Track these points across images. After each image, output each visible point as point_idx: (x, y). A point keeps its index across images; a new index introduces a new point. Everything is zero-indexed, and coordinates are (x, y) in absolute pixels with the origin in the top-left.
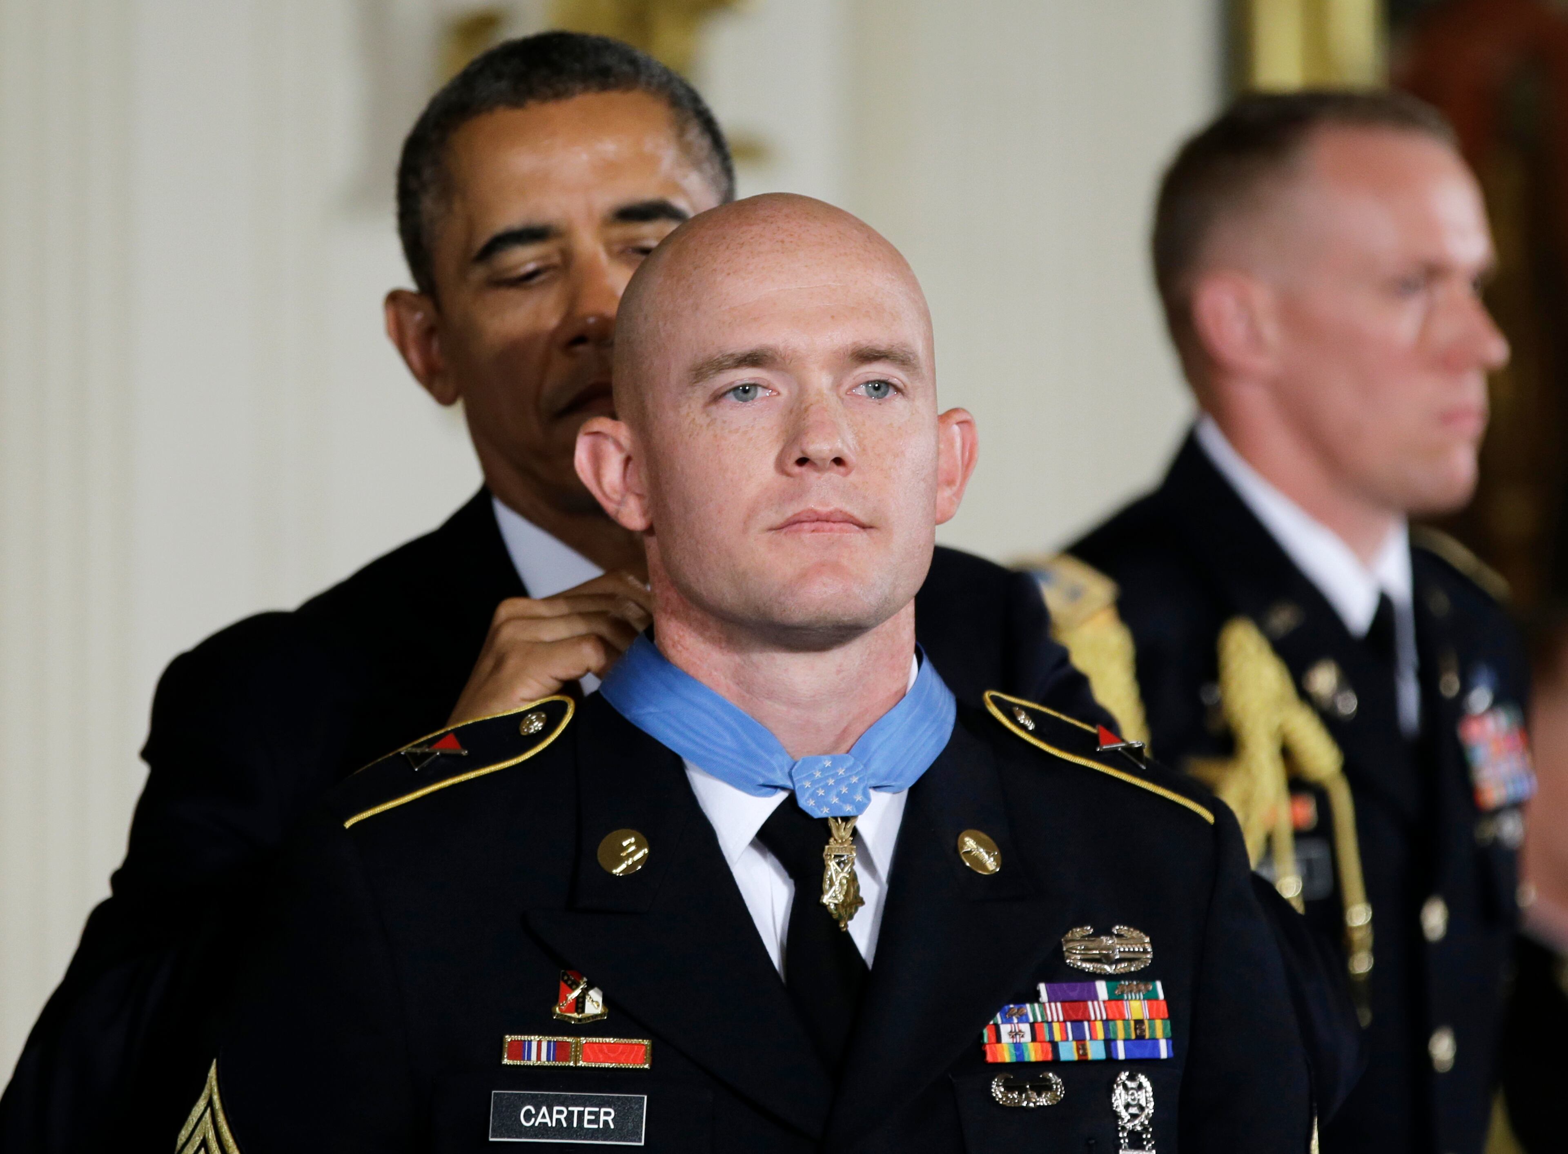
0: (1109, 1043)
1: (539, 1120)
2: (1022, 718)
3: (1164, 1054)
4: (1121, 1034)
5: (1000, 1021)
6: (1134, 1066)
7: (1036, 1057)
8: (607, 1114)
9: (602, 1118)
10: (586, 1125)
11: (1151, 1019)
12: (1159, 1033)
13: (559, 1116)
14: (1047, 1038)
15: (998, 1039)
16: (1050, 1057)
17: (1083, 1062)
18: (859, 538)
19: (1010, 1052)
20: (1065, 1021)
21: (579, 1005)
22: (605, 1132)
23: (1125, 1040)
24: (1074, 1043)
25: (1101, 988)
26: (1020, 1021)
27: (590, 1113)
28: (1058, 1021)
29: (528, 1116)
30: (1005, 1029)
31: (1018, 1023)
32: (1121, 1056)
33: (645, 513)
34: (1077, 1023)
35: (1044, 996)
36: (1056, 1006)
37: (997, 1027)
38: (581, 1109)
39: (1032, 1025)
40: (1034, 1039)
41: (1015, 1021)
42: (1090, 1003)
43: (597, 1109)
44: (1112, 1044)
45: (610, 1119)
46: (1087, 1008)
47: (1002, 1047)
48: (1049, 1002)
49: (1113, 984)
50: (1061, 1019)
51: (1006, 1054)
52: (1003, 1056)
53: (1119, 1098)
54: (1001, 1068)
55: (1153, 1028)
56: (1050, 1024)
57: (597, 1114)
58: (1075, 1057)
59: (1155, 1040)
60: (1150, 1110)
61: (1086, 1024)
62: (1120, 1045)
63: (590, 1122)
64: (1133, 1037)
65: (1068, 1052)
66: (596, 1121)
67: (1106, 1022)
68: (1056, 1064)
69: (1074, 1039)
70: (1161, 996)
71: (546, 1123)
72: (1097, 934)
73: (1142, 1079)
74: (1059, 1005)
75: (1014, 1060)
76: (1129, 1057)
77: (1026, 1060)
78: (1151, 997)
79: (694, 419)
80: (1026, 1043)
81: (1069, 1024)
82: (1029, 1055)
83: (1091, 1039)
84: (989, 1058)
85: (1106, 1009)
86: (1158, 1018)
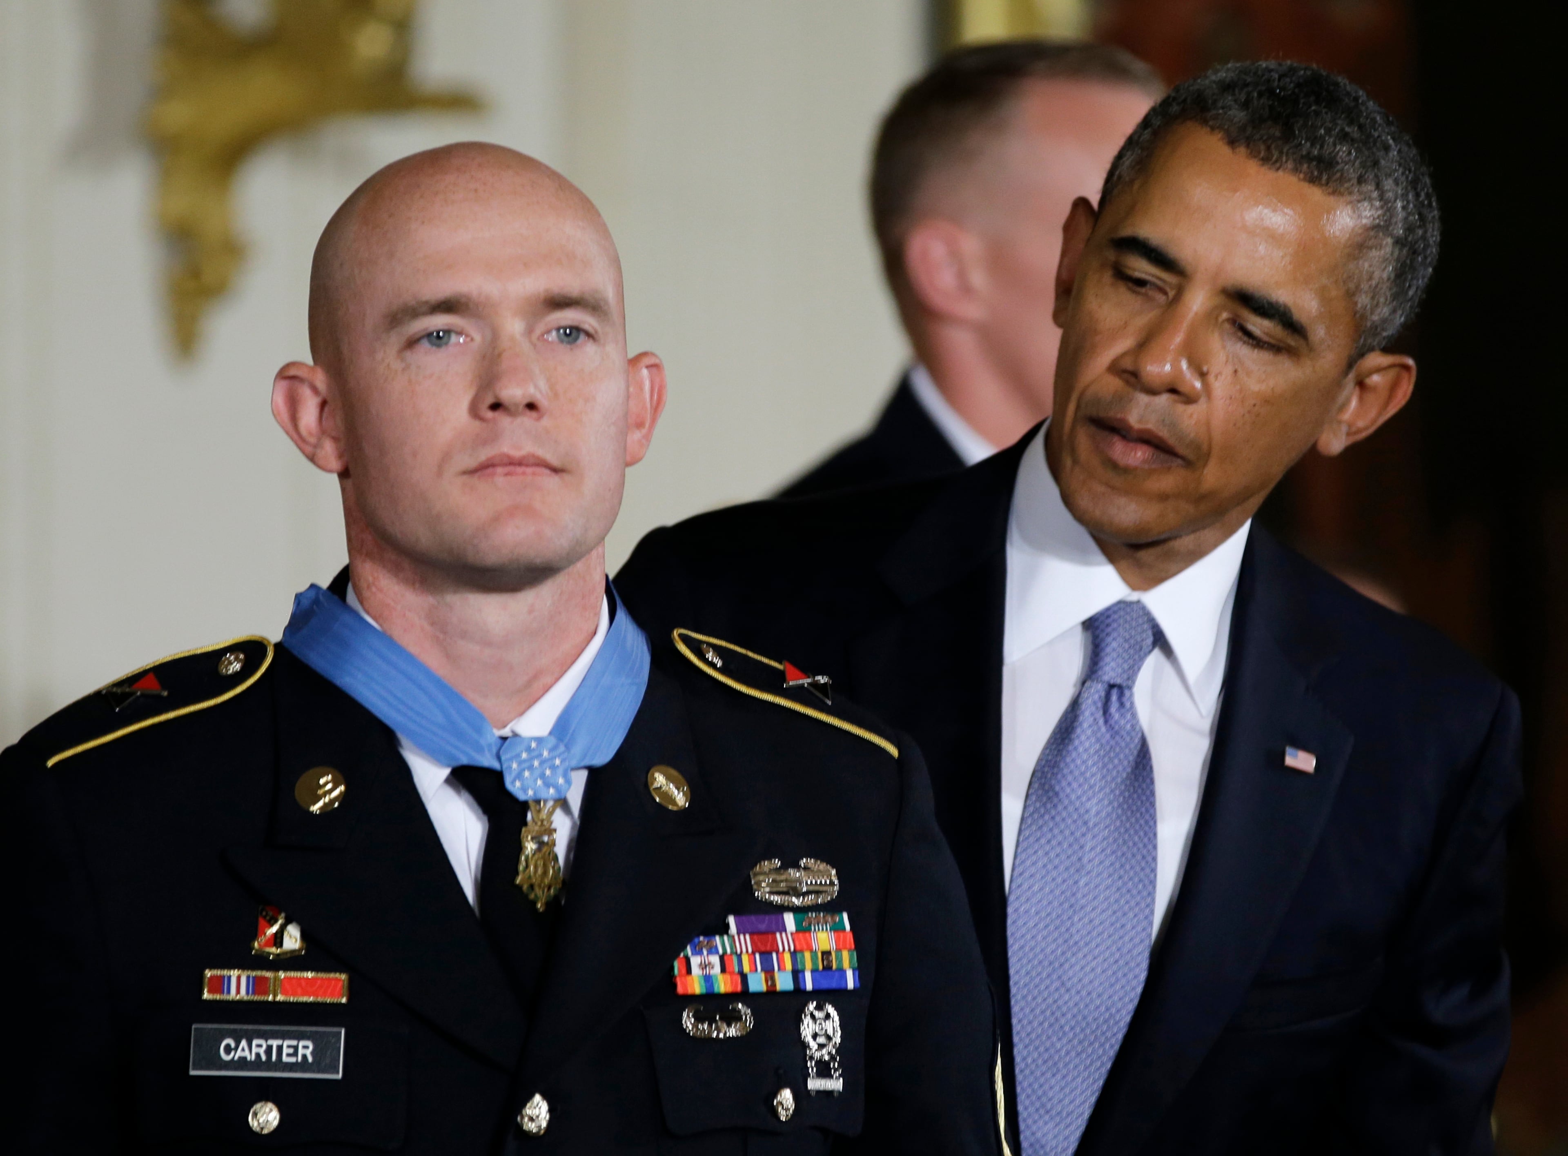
0: (797, 974)
1: (239, 1053)
2: (710, 656)
3: (851, 985)
4: (809, 965)
5: (690, 953)
6: (822, 996)
7: (726, 988)
8: (306, 1047)
9: (301, 1051)
10: (285, 1059)
11: (839, 950)
12: (846, 964)
13: (258, 1050)
14: (736, 970)
15: (689, 971)
16: (739, 988)
17: (771, 993)
18: (551, 482)
19: (700, 983)
20: (753, 953)
21: (278, 940)
22: (303, 1065)
23: (814, 971)
24: (763, 975)
25: (789, 919)
26: (710, 952)
27: (289, 1047)
28: (747, 952)
29: (228, 1049)
30: (695, 961)
31: (707, 955)
32: (809, 986)
33: (340, 456)
34: (766, 955)
35: (733, 929)
36: (745, 938)
37: (688, 961)
38: (279, 1042)
39: (722, 958)
40: (723, 970)
41: (705, 952)
42: (778, 935)
43: (296, 1042)
44: (800, 975)
45: (308, 1052)
46: (775, 939)
47: (693, 980)
48: (738, 934)
49: (800, 916)
50: (750, 950)
51: (697, 987)
52: (693, 988)
53: (807, 1029)
54: (690, 1000)
55: (840, 960)
56: (739, 957)
57: (296, 1048)
58: (763, 988)
59: (842, 972)
60: (837, 1039)
61: (774, 955)
62: (808, 976)
63: (288, 1055)
64: (821, 967)
65: (757, 983)
66: (295, 1054)
67: (794, 954)
68: (745, 995)
69: (762, 969)
70: (848, 927)
71: (245, 1058)
72: (785, 867)
73: (830, 1009)
74: (748, 937)
75: (704, 991)
76: (817, 988)
77: (716, 991)
78: (838, 929)
79: (388, 365)
80: (716, 974)
81: (757, 956)
82: (718, 987)
83: (779, 969)
84: (680, 990)
85: (794, 941)
86: (845, 948)
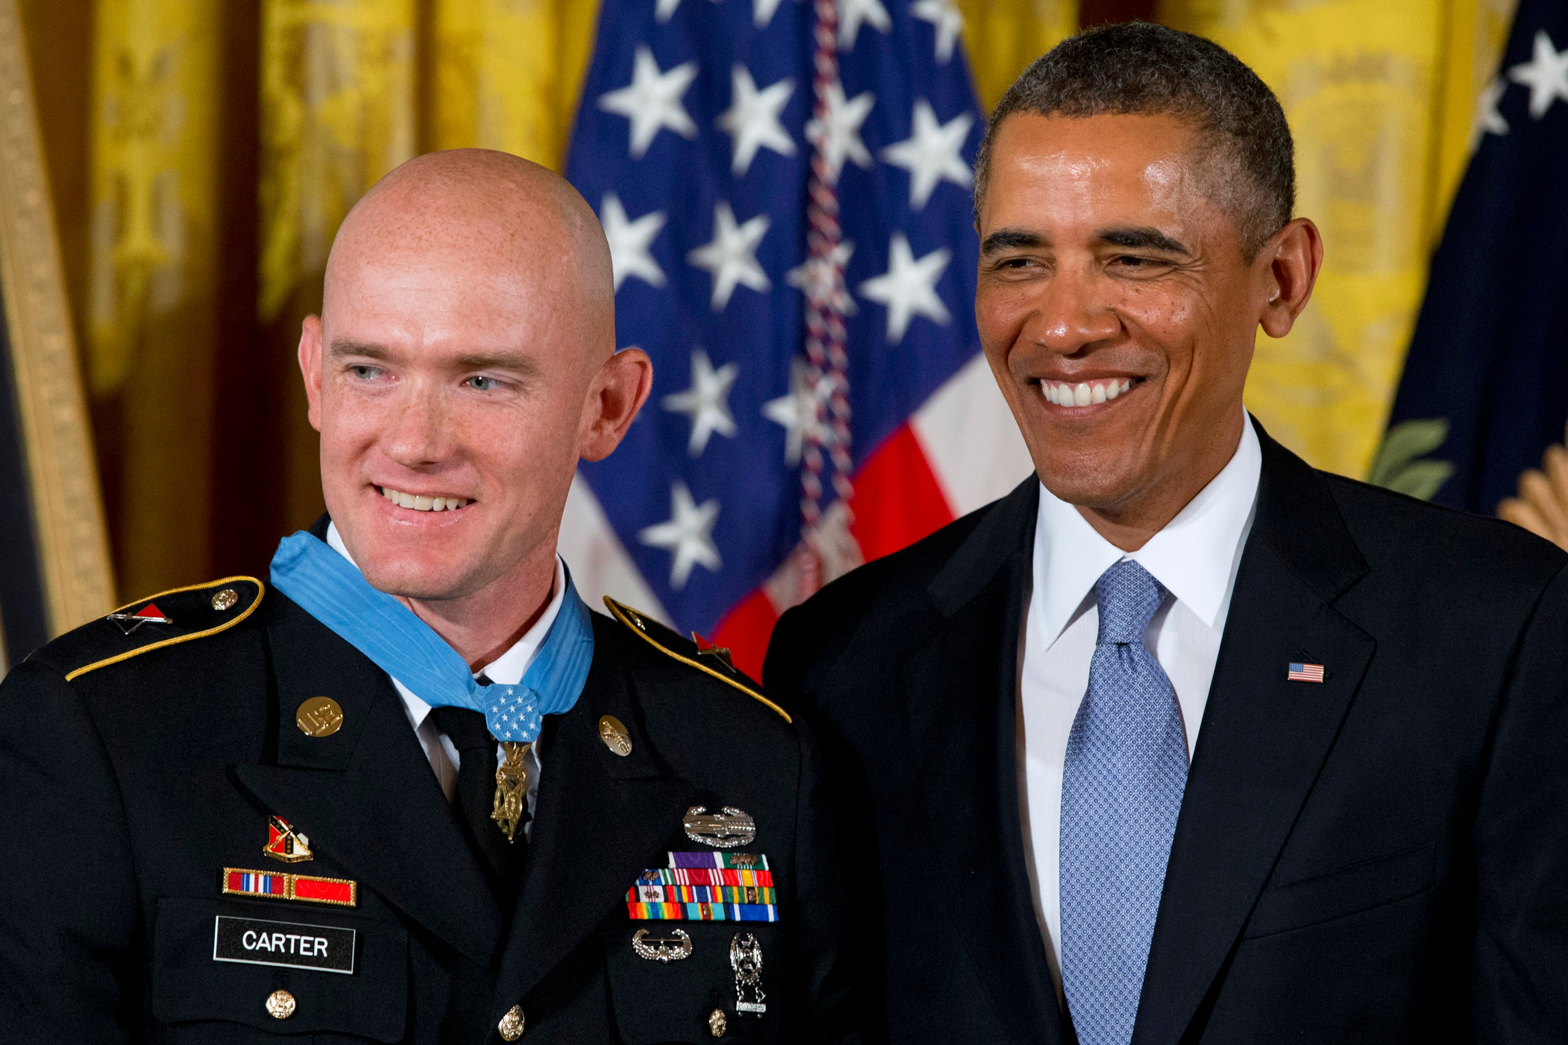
0: (727, 906)
1: (260, 944)
2: (638, 622)
3: (772, 918)
4: (737, 899)
5: (638, 884)
6: (747, 928)
7: (669, 916)
8: (321, 943)
9: (317, 947)
10: (302, 952)
11: (760, 888)
12: (767, 900)
13: (278, 943)
14: (677, 900)
15: (638, 899)
16: (680, 916)
17: (707, 922)
19: (647, 909)
20: (691, 885)
21: (288, 846)
22: (318, 960)
23: (741, 905)
24: (699, 905)
25: (718, 859)
26: (655, 884)
27: (306, 942)
28: (685, 885)
29: (250, 940)
30: (643, 891)
31: (652, 885)
32: (738, 918)
34: (701, 889)
35: (672, 864)
36: (683, 872)
37: (636, 891)
38: (298, 937)
39: (665, 889)
40: (666, 900)
41: (651, 883)
42: (709, 871)
43: (311, 939)
44: (730, 908)
45: (323, 948)
46: (707, 875)
47: (641, 905)
48: (677, 868)
49: (728, 857)
50: (688, 883)
51: (645, 912)
52: (642, 914)
53: (735, 955)
54: (641, 923)
55: (762, 897)
56: (679, 887)
57: (312, 943)
58: (701, 917)
59: (764, 907)
60: (760, 966)
61: (708, 889)
62: (737, 909)
63: (305, 949)
64: (747, 902)
65: (695, 912)
66: (311, 949)
67: (724, 888)
68: (684, 923)
69: (699, 901)
70: (767, 868)
71: (266, 948)
72: (710, 813)
73: (753, 940)
74: (685, 870)
75: (651, 917)
76: (743, 920)
77: (661, 918)
78: (758, 869)
80: (660, 903)
81: (694, 888)
82: (663, 914)
83: (713, 901)
84: (632, 915)
85: (723, 878)
86: (766, 887)
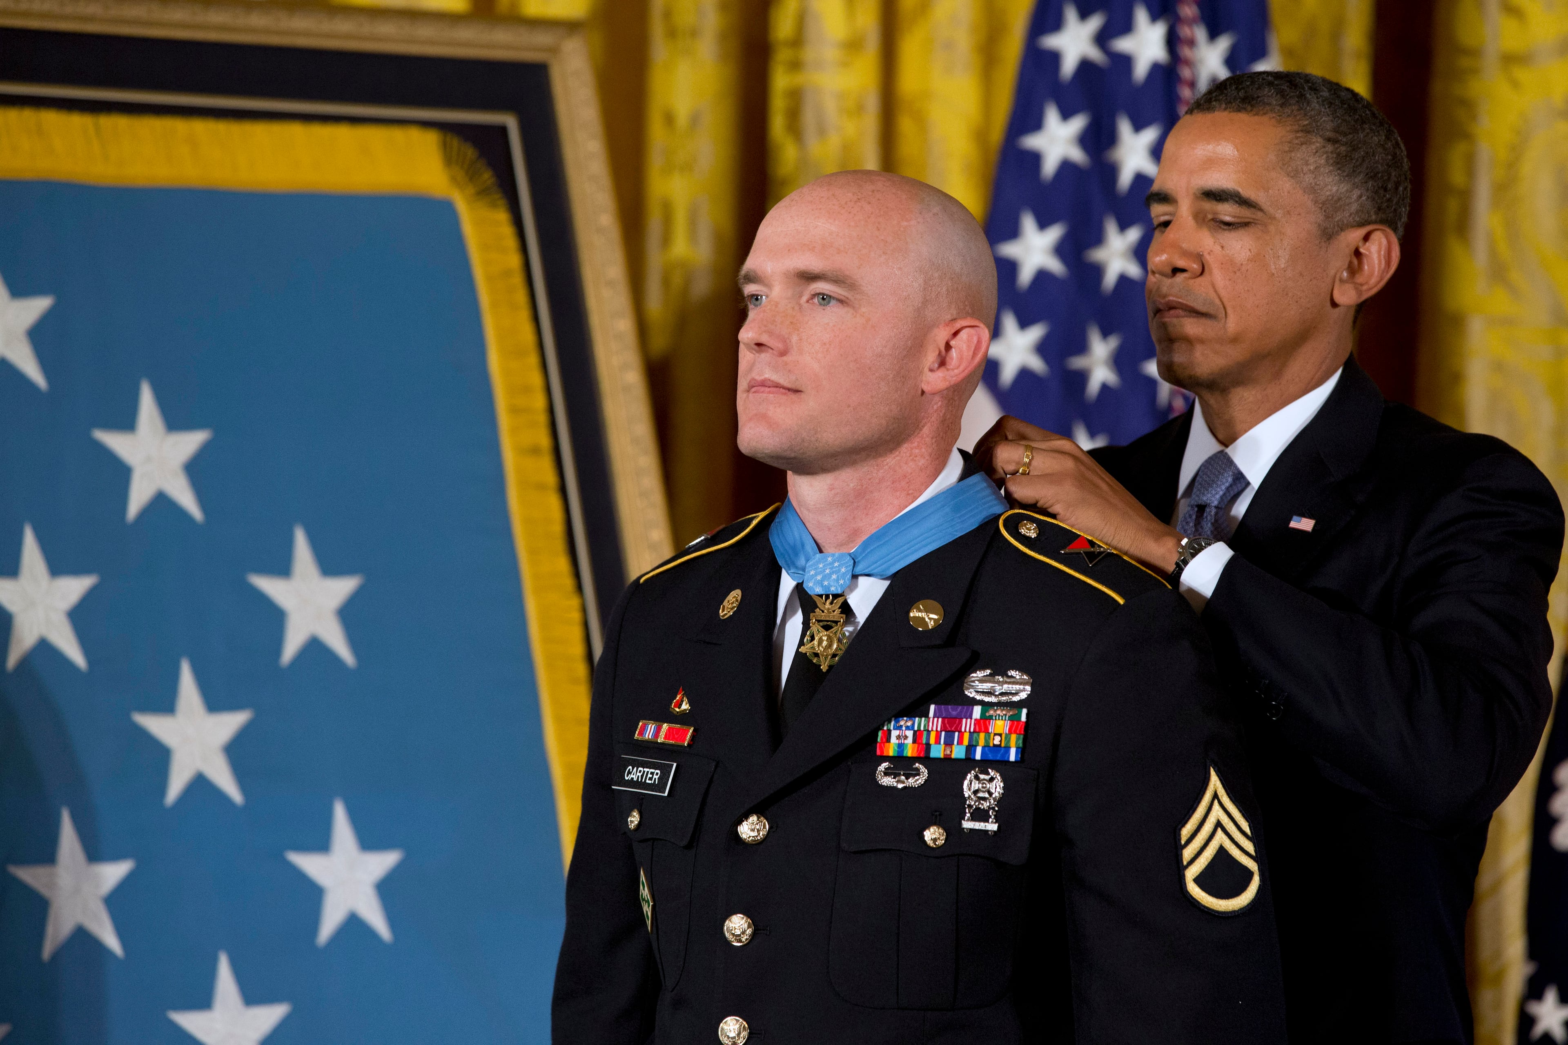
0: (971, 748)
3: (1011, 760)
4: (982, 742)
5: (892, 728)
7: (912, 754)
9: (654, 776)
11: (1009, 735)
12: (1012, 745)
14: (924, 741)
15: (887, 741)
16: (923, 754)
17: (948, 759)
19: (894, 750)
20: (941, 731)
21: (680, 703)
22: (653, 786)
24: (943, 745)
25: (977, 710)
26: (907, 729)
27: (651, 773)
28: (936, 730)
30: (894, 734)
31: (905, 730)
32: (978, 757)
35: (931, 714)
36: (938, 721)
37: (890, 731)
39: (915, 733)
40: (914, 742)
41: (904, 728)
42: (964, 720)
44: (973, 749)
45: (657, 778)
46: (961, 723)
47: (889, 745)
48: (934, 717)
50: (939, 729)
51: (892, 751)
52: (889, 751)
53: (970, 786)
54: (886, 759)
55: (1008, 741)
56: (929, 732)
58: (942, 756)
59: (1005, 749)
60: (998, 795)
61: (957, 734)
62: (979, 750)
63: (649, 779)
64: (991, 745)
65: (938, 752)
67: (972, 734)
68: (926, 759)
69: (944, 743)
70: (1024, 719)
73: (995, 774)
74: (940, 720)
75: (896, 755)
76: (984, 758)
77: (905, 755)
78: (1014, 719)
80: (907, 744)
81: (943, 733)
82: (907, 752)
84: (878, 752)
85: (975, 725)
86: (1015, 732)
